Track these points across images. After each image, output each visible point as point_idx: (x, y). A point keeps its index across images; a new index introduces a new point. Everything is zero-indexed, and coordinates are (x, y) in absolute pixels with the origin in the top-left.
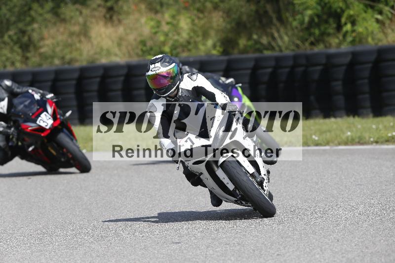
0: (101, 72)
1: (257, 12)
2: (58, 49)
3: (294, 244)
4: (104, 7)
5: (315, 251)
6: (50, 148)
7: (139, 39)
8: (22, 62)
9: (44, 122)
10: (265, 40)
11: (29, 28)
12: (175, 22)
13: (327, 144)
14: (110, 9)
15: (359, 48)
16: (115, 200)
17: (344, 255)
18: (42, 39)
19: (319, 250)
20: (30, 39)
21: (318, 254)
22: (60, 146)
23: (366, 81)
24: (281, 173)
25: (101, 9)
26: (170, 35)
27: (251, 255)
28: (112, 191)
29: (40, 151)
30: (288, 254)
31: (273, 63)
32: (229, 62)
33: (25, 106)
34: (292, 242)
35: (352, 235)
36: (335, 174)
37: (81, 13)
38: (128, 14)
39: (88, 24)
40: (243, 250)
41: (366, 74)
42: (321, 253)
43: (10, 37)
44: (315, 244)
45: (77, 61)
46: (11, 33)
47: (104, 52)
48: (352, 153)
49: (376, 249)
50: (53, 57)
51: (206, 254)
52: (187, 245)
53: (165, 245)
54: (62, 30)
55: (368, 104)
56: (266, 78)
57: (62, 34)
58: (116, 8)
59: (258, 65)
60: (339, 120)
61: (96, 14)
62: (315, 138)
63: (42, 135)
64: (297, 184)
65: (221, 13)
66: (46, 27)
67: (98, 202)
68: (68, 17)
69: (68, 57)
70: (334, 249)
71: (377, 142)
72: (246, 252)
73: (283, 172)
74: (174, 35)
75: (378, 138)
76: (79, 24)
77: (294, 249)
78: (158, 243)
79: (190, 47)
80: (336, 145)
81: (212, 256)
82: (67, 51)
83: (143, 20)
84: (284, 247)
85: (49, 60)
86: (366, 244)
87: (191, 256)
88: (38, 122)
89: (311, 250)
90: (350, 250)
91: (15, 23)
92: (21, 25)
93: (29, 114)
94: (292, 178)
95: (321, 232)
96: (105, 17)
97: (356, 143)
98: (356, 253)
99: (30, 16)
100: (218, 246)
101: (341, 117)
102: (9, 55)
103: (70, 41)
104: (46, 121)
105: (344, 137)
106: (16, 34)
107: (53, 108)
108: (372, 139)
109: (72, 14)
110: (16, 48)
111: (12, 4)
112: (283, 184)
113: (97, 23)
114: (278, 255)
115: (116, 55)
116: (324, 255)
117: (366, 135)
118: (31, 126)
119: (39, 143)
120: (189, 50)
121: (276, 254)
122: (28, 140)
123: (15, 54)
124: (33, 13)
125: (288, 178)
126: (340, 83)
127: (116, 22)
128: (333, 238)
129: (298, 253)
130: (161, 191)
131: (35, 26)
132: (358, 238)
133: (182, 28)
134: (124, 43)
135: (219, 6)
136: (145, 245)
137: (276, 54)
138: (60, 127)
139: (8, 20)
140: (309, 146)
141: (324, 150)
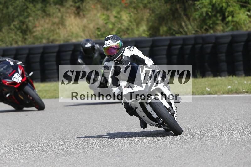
0: (72, 48)
1: (171, 9)
2: (45, 33)
3: (195, 157)
4: (74, 6)
5: (208, 161)
6: (19, 95)
7: (96, 27)
8: (22, 42)
9: (16, 79)
10: (176, 28)
11: (27, 20)
12: (119, 16)
13: (216, 93)
14: (78, 8)
15: (236, 32)
16: (81, 129)
17: (227, 164)
18: (35, 27)
19: (210, 161)
20: (27, 27)
21: (210, 163)
22: (26, 94)
23: (240, 53)
24: (187, 112)
25: (72, 8)
26: (116, 25)
27: (167, 163)
28: (79, 123)
29: (13, 97)
30: (191, 163)
31: (181, 42)
32: (154, 41)
33: (4, 69)
34: (193, 156)
35: (232, 151)
36: (221, 112)
37: (59, 10)
38: (89, 11)
39: (64, 17)
40: (162, 161)
41: (241, 49)
42: (212, 162)
43: (14, 25)
44: (208, 157)
45: (57, 41)
46: (16, 23)
47: (74, 35)
48: (232, 99)
49: (247, 160)
50: (41, 38)
51: (139, 163)
52: (127, 158)
53: (113, 158)
54: (47, 21)
55: (242, 68)
56: (177, 52)
57: (48, 24)
58: (81, 8)
59: (172, 43)
60: (223, 78)
61: (69, 11)
62: (208, 89)
63: (15, 87)
64: (196, 119)
65: (148, 11)
66: (37, 19)
67: (70, 130)
68: (51, 13)
69: (51, 38)
70: (220, 160)
71: (247, 92)
72: (164, 162)
73: (188, 111)
74: (118, 24)
75: (248, 90)
76: (58, 17)
77: (195, 160)
78: (108, 156)
79: (129, 32)
80: (221, 94)
81: (143, 164)
82: (51, 34)
83: (99, 15)
84: (188, 159)
85: (39, 40)
86: (240, 157)
87: (129, 164)
88: (12, 79)
89: (205, 161)
90: (230, 161)
91: (17, 16)
92: (21, 18)
93: (7, 74)
94: (194, 115)
95: (212, 149)
96: (74, 12)
97: (234, 92)
98: (234, 163)
99: (27, 12)
100: (146, 158)
101: (225, 76)
102: (14, 37)
103: (52, 28)
104: (17, 78)
105: (226, 89)
106: (18, 24)
107: (22, 70)
108: (244, 91)
109: (54, 11)
110: (18, 33)
111: (15, 5)
112: (187, 119)
113: (70, 17)
114: (184, 164)
115: (82, 37)
116: (213, 164)
117: (241, 88)
118: (8, 81)
119: (13, 92)
120: (128, 34)
121: (183, 163)
122: (6, 90)
123: (18, 36)
124: (29, 10)
125: (191, 115)
126: (224, 54)
127: (82, 16)
128: (219, 153)
129: (197, 163)
130: (110, 123)
131: (31, 18)
132: (235, 153)
133: (124, 20)
134: (87, 30)
135: (147, 6)
136: (100, 158)
137: (183, 36)
138: (26, 82)
139: (13, 15)
140: (204, 95)
141: (214, 97)
